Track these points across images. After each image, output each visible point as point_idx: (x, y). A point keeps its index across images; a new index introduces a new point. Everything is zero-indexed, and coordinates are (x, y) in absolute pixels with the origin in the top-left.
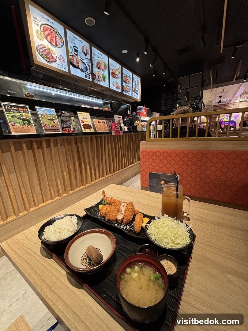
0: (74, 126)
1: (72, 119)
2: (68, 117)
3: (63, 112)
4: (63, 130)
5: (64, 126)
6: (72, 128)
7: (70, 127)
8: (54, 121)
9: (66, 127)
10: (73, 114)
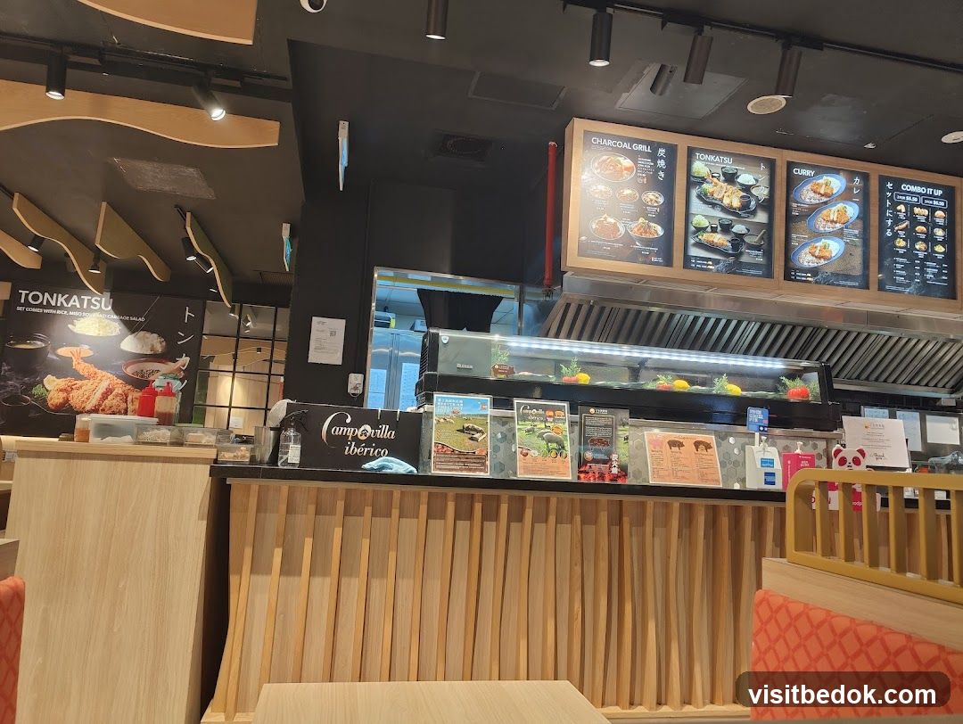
0: (624, 460)
1: (620, 433)
2: (606, 426)
3: (592, 410)
4: (581, 469)
5: (589, 455)
6: (615, 464)
7: (607, 461)
8: (477, 435)
9: (595, 461)
10: (628, 415)
